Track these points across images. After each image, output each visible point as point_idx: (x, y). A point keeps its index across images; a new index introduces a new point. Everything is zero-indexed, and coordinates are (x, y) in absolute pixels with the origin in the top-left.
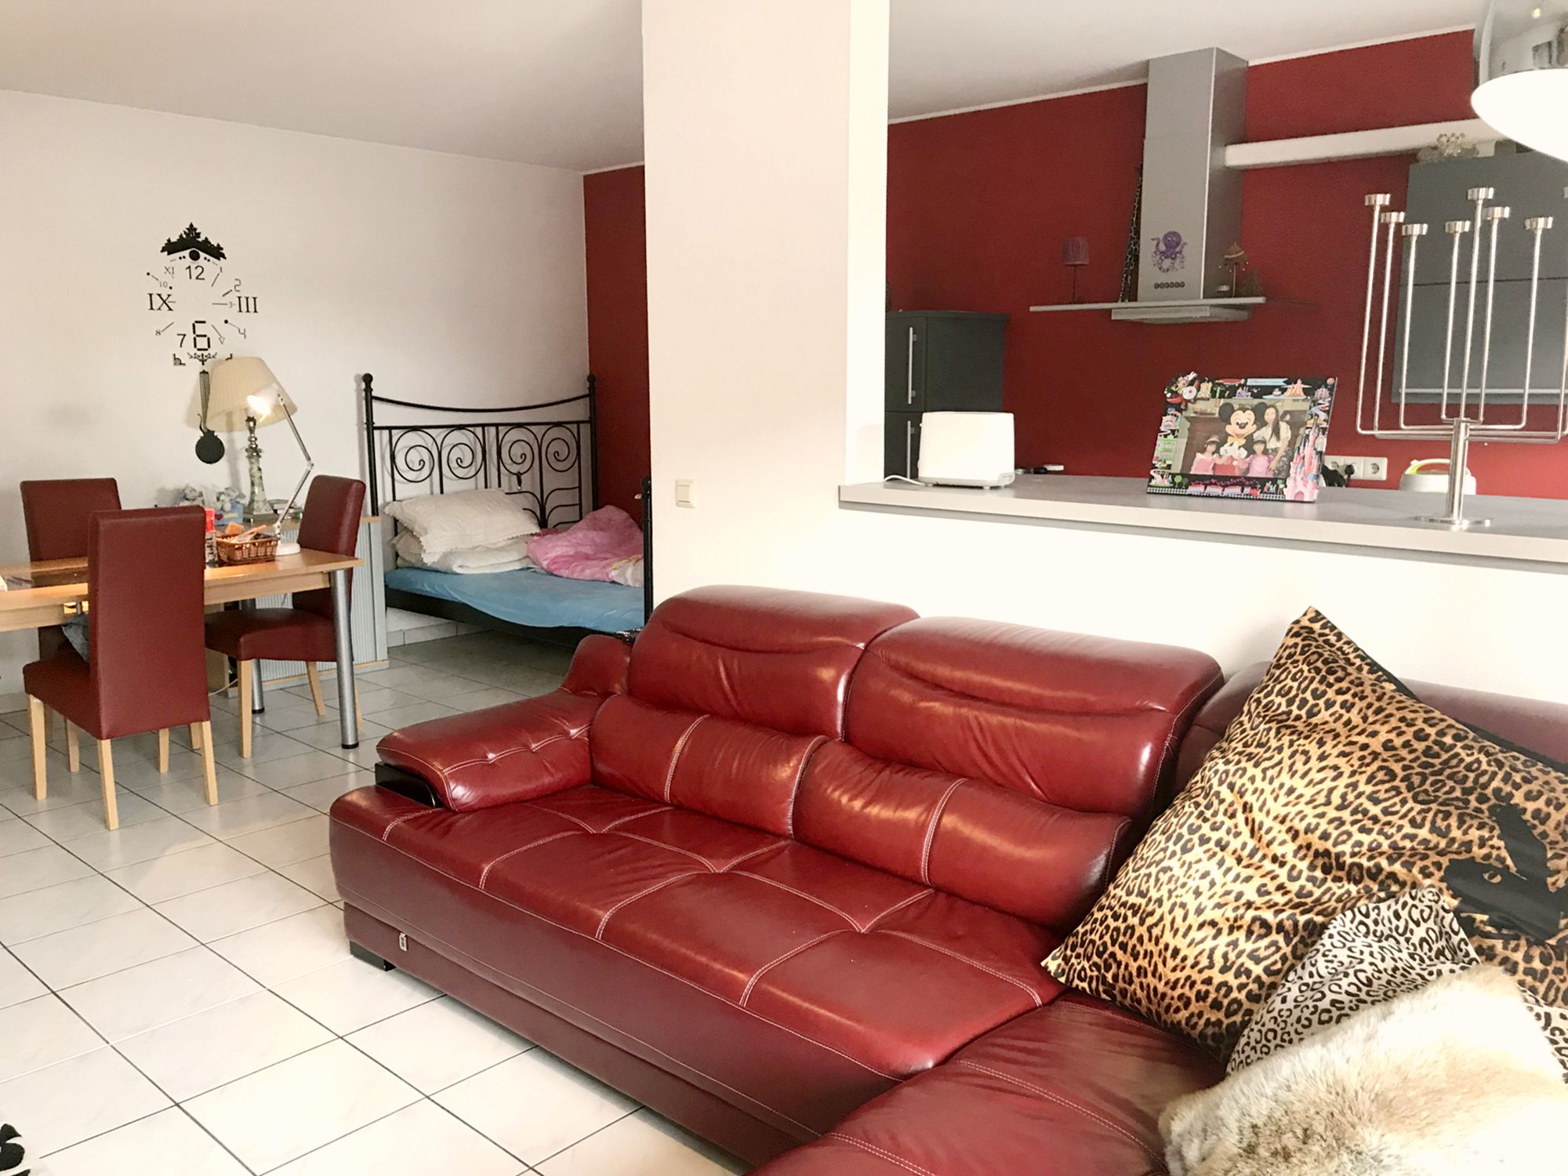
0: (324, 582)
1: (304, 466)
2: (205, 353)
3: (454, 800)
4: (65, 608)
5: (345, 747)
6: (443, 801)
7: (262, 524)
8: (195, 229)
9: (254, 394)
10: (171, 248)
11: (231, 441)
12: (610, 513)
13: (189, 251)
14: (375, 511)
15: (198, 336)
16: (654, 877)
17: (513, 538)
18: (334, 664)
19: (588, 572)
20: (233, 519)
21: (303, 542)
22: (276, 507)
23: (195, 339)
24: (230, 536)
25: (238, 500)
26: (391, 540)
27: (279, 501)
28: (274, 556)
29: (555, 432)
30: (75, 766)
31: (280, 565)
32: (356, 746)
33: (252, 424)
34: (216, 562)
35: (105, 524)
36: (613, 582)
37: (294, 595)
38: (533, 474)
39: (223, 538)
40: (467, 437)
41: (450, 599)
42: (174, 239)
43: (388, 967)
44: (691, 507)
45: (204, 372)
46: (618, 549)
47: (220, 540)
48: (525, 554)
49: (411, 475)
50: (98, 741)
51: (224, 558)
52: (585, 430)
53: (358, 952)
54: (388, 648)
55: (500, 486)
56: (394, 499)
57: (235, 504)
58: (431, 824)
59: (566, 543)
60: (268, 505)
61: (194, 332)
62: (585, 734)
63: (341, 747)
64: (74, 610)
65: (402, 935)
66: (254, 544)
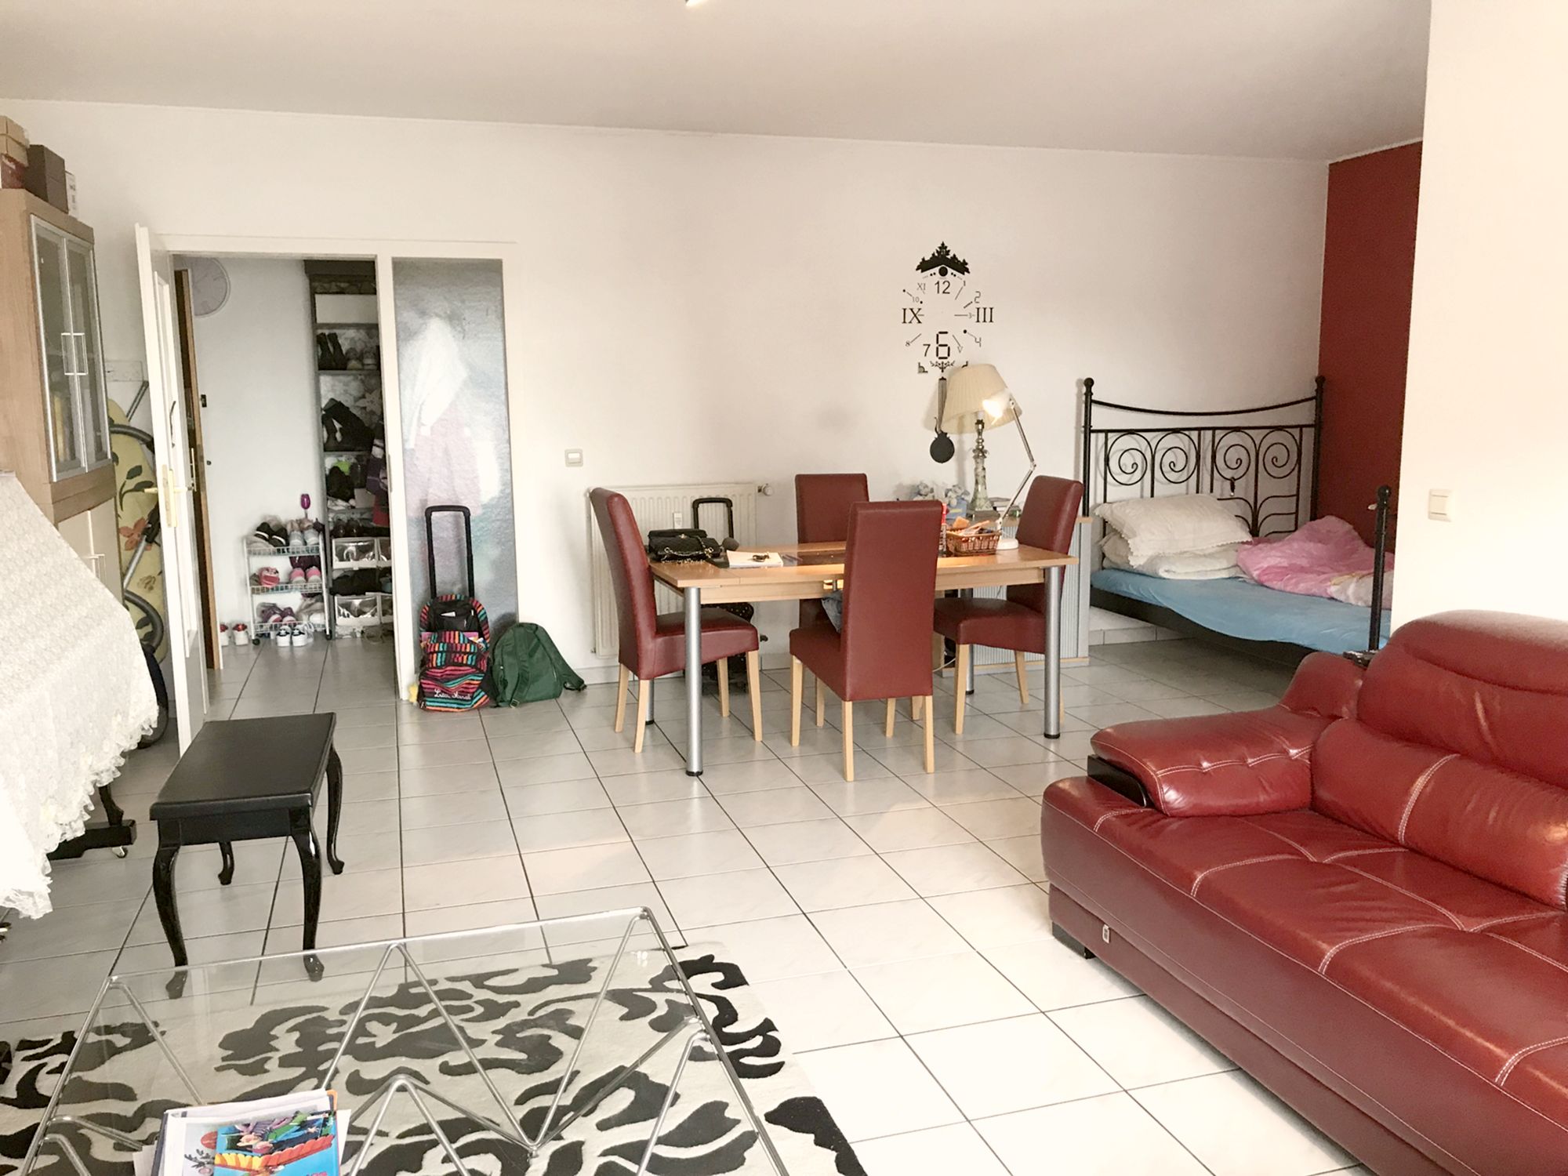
0: (1039, 577)
1: (1028, 466)
2: (945, 361)
3: (1166, 803)
4: (825, 585)
5: (1047, 736)
6: (1154, 804)
7: (985, 520)
8: (946, 247)
9: (988, 398)
10: (924, 266)
11: (961, 442)
12: (1331, 524)
13: (939, 267)
14: (1086, 513)
15: (941, 345)
16: (1388, 921)
17: (1223, 545)
18: (1042, 656)
19: (1302, 585)
20: (957, 515)
21: (1023, 538)
22: (995, 504)
23: (937, 348)
24: (957, 530)
25: (963, 496)
26: (1099, 541)
27: (998, 499)
28: (995, 550)
29: (1276, 436)
30: (820, 722)
31: (999, 559)
32: (1057, 736)
33: (980, 426)
34: (945, 553)
35: (862, 512)
36: (1332, 598)
37: (1009, 588)
38: (1247, 481)
39: (951, 530)
40: (1181, 440)
41: (1154, 602)
42: (927, 258)
43: (1089, 955)
44: (1449, 521)
45: (943, 379)
46: (1342, 563)
47: (949, 532)
48: (1233, 563)
49: (1123, 478)
50: (843, 702)
51: (952, 549)
52: (1309, 435)
53: (1059, 934)
54: (1090, 646)
55: (1212, 491)
56: (1105, 501)
57: (960, 499)
58: (1142, 824)
59: (1279, 554)
60: (988, 502)
61: (937, 343)
62: (1307, 757)
63: (1043, 736)
64: (831, 587)
65: (1106, 927)
66: (978, 538)
